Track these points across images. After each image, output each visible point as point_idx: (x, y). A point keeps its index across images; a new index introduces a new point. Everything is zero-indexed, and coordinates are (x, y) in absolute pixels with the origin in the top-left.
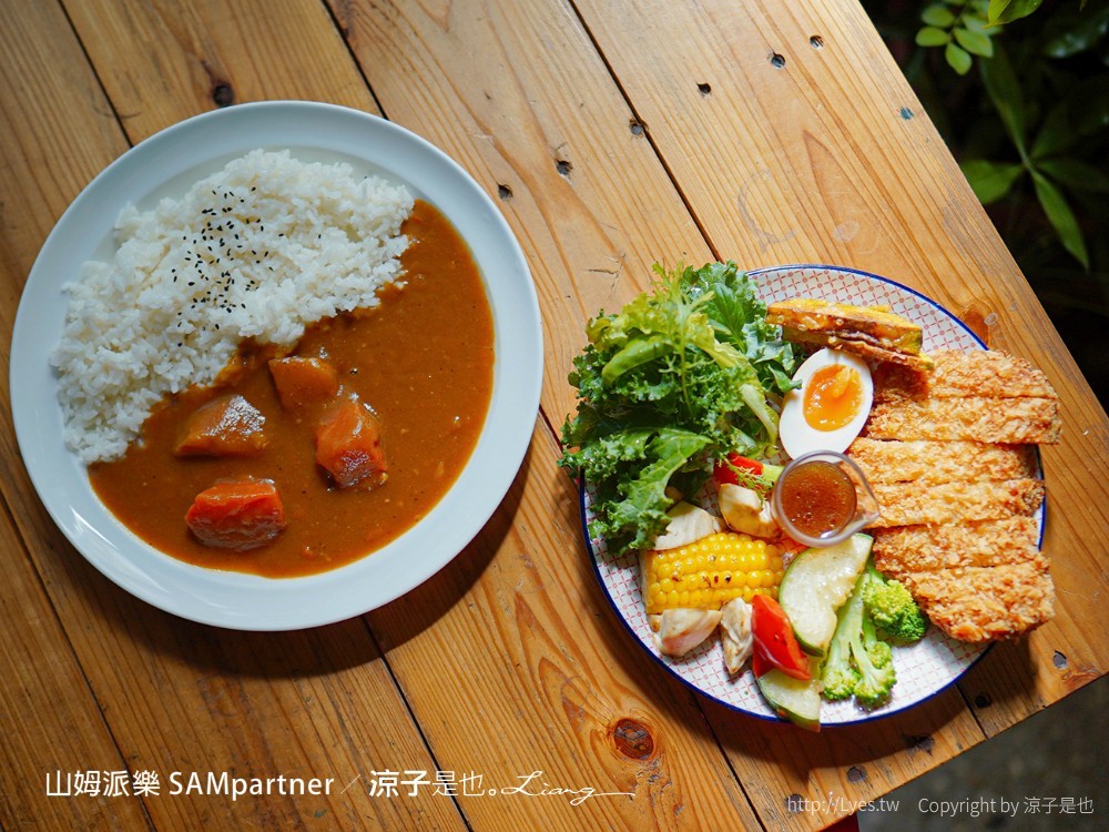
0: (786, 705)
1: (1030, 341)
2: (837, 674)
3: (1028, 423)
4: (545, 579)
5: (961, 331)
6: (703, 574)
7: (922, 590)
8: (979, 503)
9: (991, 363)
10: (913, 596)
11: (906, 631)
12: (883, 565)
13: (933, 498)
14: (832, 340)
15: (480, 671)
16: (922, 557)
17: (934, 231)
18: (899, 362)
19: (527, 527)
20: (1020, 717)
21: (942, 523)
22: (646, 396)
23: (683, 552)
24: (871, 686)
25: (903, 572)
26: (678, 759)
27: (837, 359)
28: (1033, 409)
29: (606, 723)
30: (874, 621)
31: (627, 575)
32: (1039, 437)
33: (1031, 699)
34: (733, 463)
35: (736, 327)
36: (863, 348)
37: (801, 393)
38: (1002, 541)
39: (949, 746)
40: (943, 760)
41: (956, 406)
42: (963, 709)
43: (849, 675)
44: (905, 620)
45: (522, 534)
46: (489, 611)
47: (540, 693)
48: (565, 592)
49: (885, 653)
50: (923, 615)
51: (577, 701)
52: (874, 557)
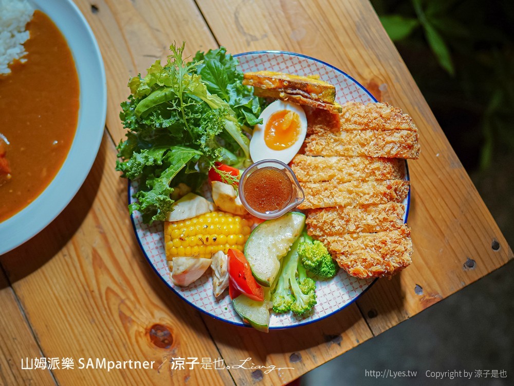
0: (247, 316)
1: (406, 101)
2: (281, 298)
3: (399, 145)
4: (111, 240)
5: (362, 91)
6: (200, 236)
7: (333, 247)
8: (368, 194)
9: (378, 110)
10: (328, 251)
11: (324, 272)
12: (312, 232)
13: (340, 191)
14: (282, 95)
15: (69, 295)
16: (334, 227)
17: (351, 35)
18: (321, 108)
19: (101, 208)
20: (394, 324)
21: (345, 207)
22: (161, 125)
23: (188, 223)
24: (301, 305)
25: (323, 236)
26: (188, 349)
27: (285, 106)
28: (402, 137)
29: (145, 327)
30: (303, 265)
31: (156, 237)
32: (405, 154)
33: (400, 313)
34: (218, 169)
35: (223, 85)
36: (300, 99)
37: (263, 127)
38: (381, 217)
39: (351, 340)
40: (348, 349)
41: (356, 135)
42: (360, 318)
43: (288, 299)
44: (323, 265)
45: (97, 212)
46: (76, 259)
47: (105, 309)
48: (122, 247)
49: (310, 285)
50: (334, 262)
51: (128, 314)
52: (306, 227)
